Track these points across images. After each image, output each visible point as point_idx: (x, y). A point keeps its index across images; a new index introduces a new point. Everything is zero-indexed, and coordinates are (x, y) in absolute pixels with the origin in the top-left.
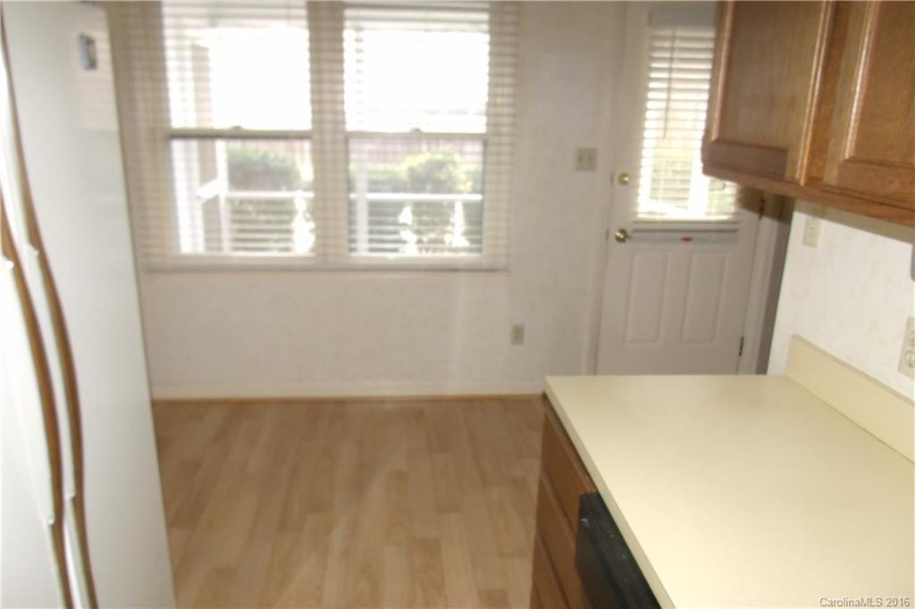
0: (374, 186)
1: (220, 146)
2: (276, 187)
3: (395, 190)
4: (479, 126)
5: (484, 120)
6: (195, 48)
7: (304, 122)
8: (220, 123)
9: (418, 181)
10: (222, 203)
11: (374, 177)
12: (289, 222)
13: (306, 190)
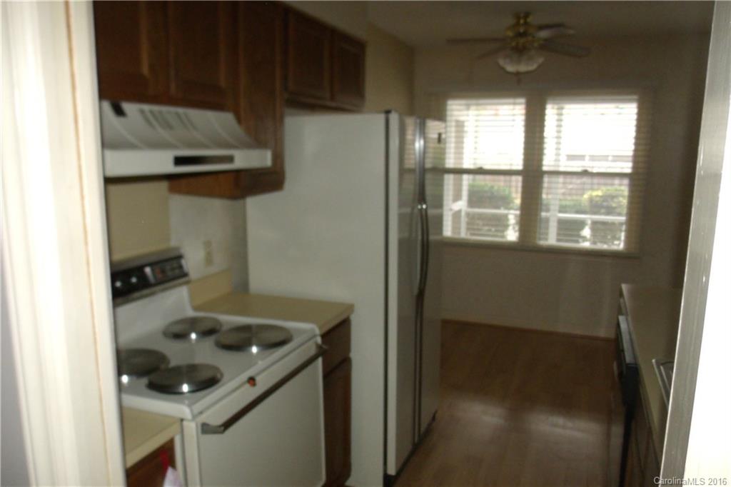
0: (563, 209)
1: (465, 177)
2: (498, 207)
3: (577, 212)
4: (627, 167)
5: (630, 165)
6: (457, 121)
7: (518, 164)
8: (467, 164)
9: (595, 207)
10: (463, 214)
11: (564, 203)
12: (503, 231)
13: (516, 210)
